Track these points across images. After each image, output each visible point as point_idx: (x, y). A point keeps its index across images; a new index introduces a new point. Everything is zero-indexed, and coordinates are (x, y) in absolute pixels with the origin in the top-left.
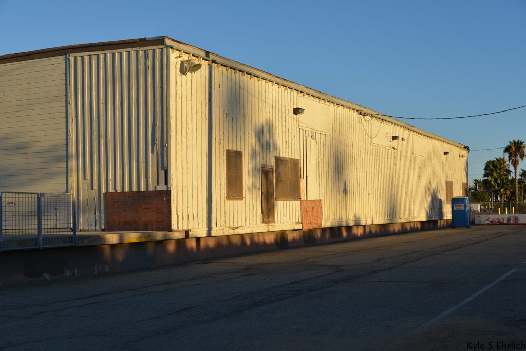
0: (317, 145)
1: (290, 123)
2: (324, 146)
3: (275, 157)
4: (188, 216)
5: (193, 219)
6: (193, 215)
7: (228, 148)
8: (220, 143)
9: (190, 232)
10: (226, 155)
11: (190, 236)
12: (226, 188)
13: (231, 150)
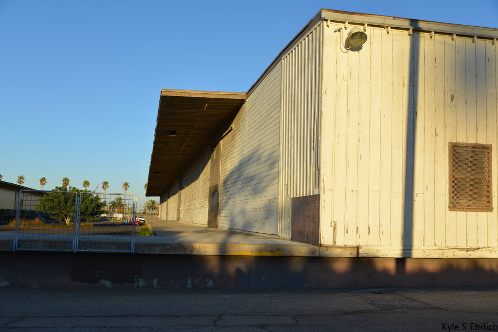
4: (357, 228)
5: (369, 233)
6: (369, 228)
7: (454, 141)
8: (436, 134)
9: (361, 250)
10: (450, 150)
11: (361, 255)
12: (449, 194)
13: (464, 144)
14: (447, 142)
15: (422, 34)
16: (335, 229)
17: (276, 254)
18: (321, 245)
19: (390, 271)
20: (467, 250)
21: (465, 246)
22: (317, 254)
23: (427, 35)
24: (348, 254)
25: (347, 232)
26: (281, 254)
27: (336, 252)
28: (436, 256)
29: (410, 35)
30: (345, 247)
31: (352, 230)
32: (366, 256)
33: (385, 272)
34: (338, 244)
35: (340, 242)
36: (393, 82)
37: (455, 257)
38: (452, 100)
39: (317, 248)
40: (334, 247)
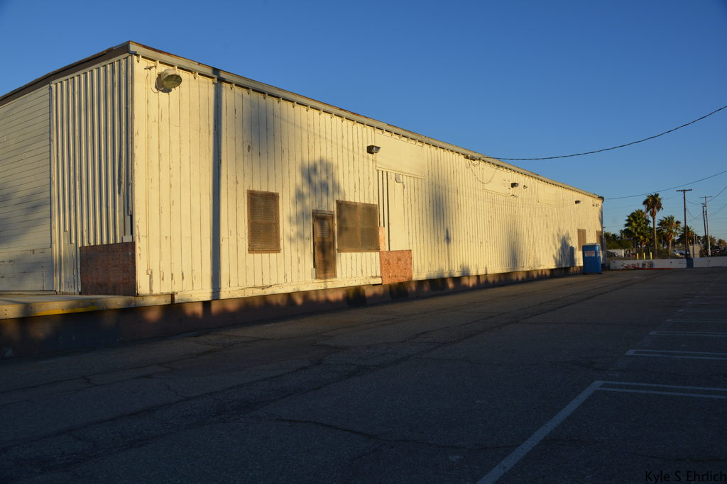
0: (405, 190)
1: (361, 164)
2: (416, 190)
3: (337, 201)
4: (172, 275)
5: (183, 278)
6: (183, 274)
7: (251, 189)
8: (237, 182)
9: (176, 297)
10: (248, 198)
11: (176, 301)
12: (248, 238)
13: (258, 192)
14: (246, 189)
15: (224, 84)
16: (151, 277)
17: (91, 309)
18: (138, 295)
19: (198, 315)
20: (263, 288)
21: (260, 285)
22: (133, 305)
23: (228, 86)
24: (163, 301)
25: (163, 280)
26: (95, 308)
27: (152, 301)
28: (240, 296)
29: (214, 83)
30: (162, 294)
31: (167, 276)
32: (180, 301)
33: (194, 315)
34: (154, 292)
35: (156, 290)
36: (200, 129)
37: (254, 295)
38: (249, 151)
39: (133, 298)
40: (152, 295)
